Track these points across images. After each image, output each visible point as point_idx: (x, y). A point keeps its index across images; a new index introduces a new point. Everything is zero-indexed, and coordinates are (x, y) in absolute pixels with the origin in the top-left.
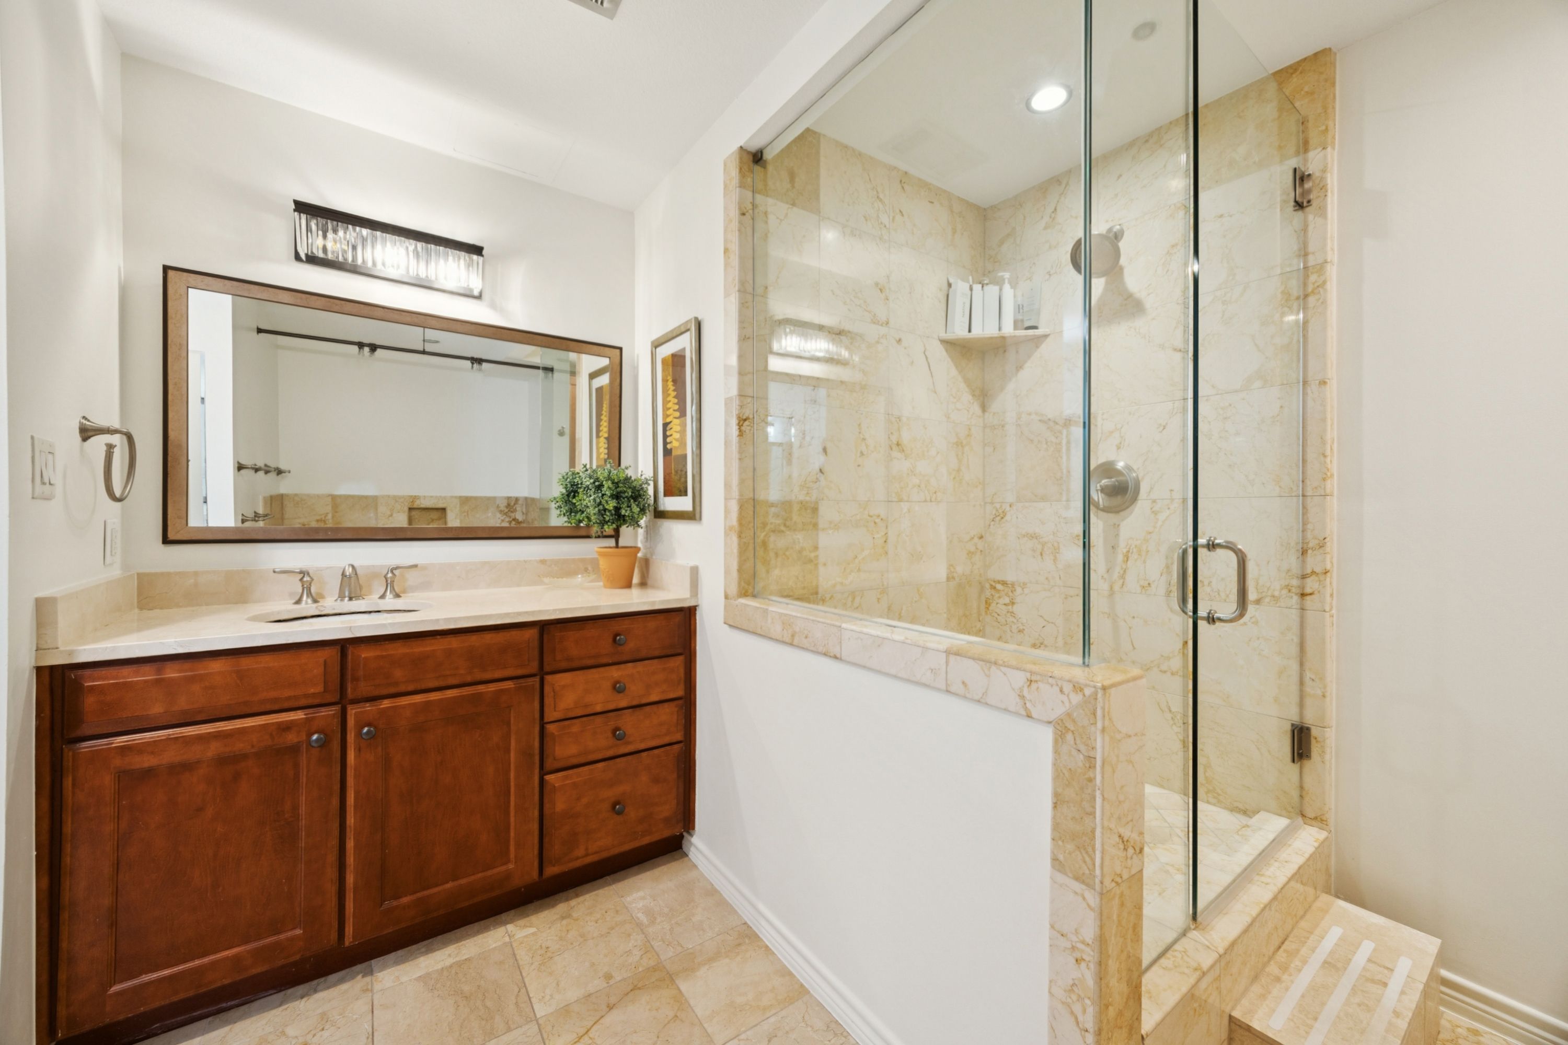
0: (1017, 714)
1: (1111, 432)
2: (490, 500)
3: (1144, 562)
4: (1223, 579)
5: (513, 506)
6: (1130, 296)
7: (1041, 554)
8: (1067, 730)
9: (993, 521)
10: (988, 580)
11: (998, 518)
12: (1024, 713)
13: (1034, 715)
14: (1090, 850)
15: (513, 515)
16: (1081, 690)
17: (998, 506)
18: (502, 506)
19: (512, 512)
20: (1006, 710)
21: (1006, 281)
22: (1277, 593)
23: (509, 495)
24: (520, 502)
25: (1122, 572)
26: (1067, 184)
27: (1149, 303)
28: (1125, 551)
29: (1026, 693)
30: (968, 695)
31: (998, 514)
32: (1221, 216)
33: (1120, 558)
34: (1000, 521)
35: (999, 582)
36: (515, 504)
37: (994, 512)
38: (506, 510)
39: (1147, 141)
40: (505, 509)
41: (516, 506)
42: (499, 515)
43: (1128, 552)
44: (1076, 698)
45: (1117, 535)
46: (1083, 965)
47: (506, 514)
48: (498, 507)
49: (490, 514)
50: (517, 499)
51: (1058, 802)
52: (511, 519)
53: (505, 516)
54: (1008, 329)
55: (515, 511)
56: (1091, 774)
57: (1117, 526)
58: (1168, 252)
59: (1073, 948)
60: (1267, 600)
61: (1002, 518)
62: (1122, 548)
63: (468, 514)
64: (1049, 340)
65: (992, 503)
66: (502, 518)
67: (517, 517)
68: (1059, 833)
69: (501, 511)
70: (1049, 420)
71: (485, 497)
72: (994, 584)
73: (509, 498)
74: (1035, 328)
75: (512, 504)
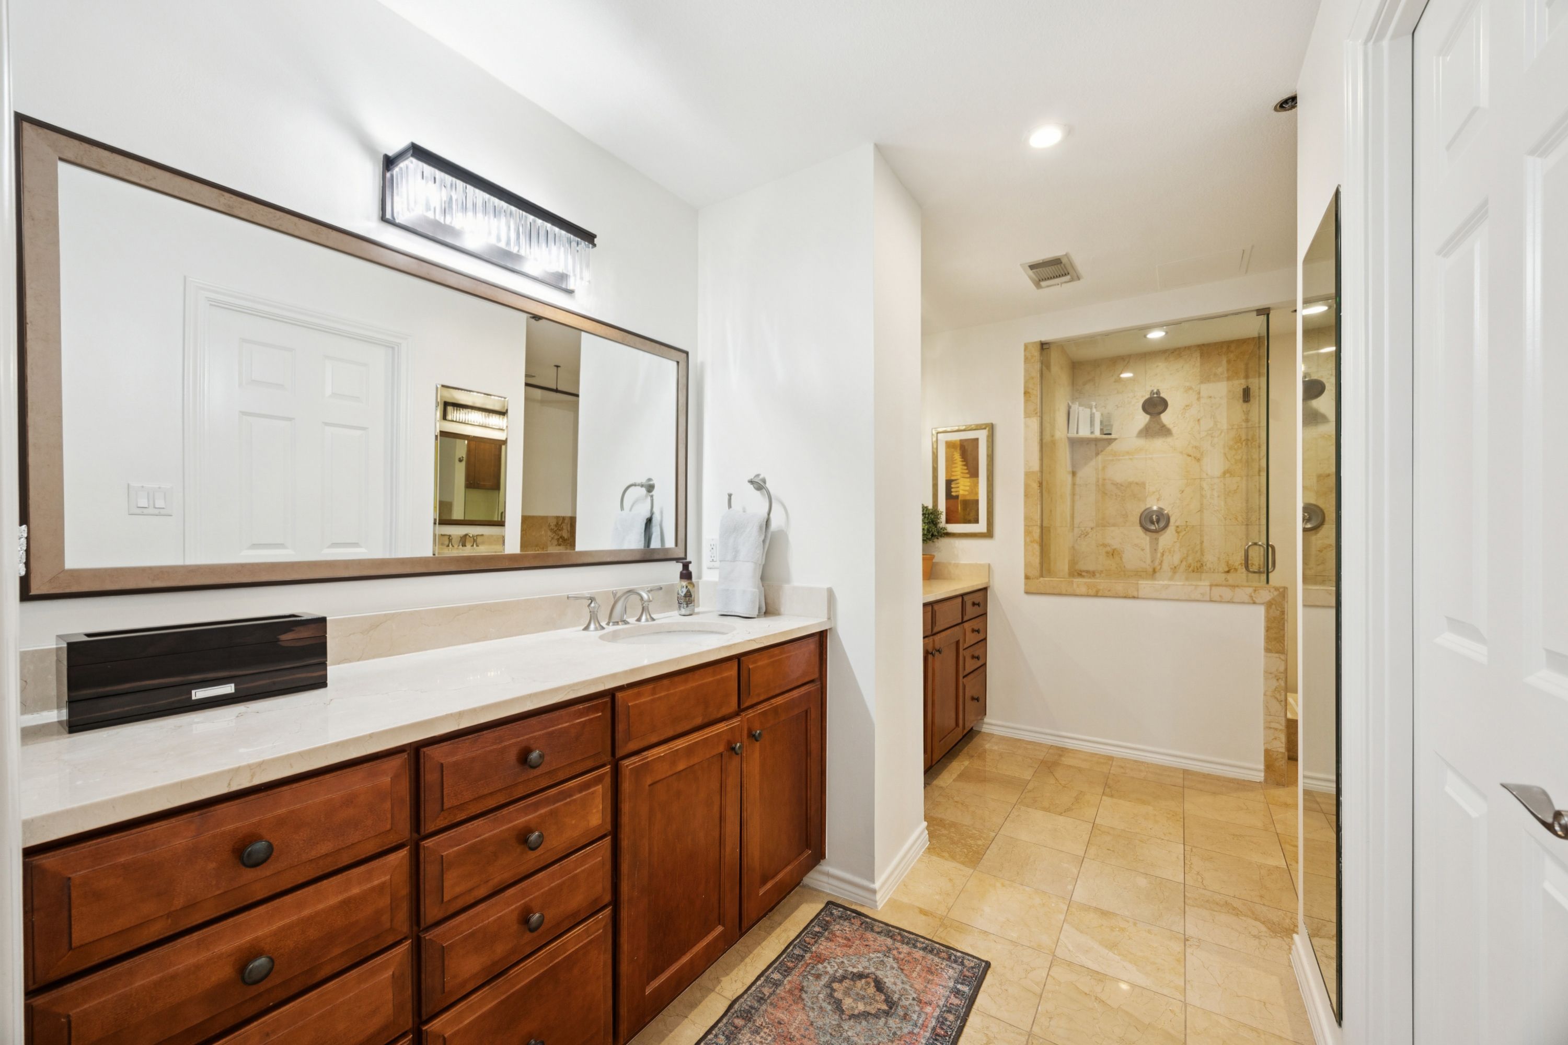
0: (1249, 603)
1: (1154, 492)
2: (544, 519)
3: (1173, 556)
4: (1212, 563)
5: (560, 525)
6: (1164, 426)
7: (1113, 555)
8: (1272, 604)
9: (1079, 537)
10: (1076, 571)
11: (1083, 536)
12: (1252, 602)
13: (1257, 601)
14: (1282, 641)
15: (560, 533)
16: (1278, 590)
17: (1083, 529)
18: (553, 523)
19: (560, 530)
20: (1243, 603)
21: (1094, 407)
22: (1236, 567)
23: (558, 515)
24: (566, 521)
25: (1160, 562)
26: (1128, 362)
27: (1174, 430)
28: (1162, 551)
29: (1253, 594)
30: (1223, 600)
31: (1082, 533)
32: (1210, 397)
33: (1159, 555)
34: (1084, 537)
35: (1084, 571)
36: (562, 523)
37: (1080, 533)
38: (555, 529)
39: (1173, 352)
40: (555, 527)
41: (563, 524)
42: (550, 533)
43: (1163, 551)
44: (1276, 593)
45: (1157, 544)
46: (1280, 681)
47: (555, 532)
48: (549, 526)
49: (543, 532)
50: (564, 518)
51: (1268, 629)
52: (559, 537)
53: (554, 534)
54: (1097, 433)
55: (562, 529)
56: (1283, 617)
57: (1157, 539)
58: (1184, 408)
59: (1276, 676)
60: (1232, 570)
61: (1086, 536)
62: (1160, 549)
63: (526, 532)
64: (1117, 441)
65: (1079, 527)
66: (552, 536)
67: (563, 535)
68: (1268, 639)
69: (552, 530)
70: (1118, 483)
71: (540, 517)
72: (1080, 573)
73: (557, 518)
74: (1110, 434)
75: (560, 523)
